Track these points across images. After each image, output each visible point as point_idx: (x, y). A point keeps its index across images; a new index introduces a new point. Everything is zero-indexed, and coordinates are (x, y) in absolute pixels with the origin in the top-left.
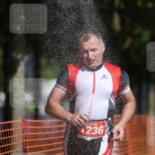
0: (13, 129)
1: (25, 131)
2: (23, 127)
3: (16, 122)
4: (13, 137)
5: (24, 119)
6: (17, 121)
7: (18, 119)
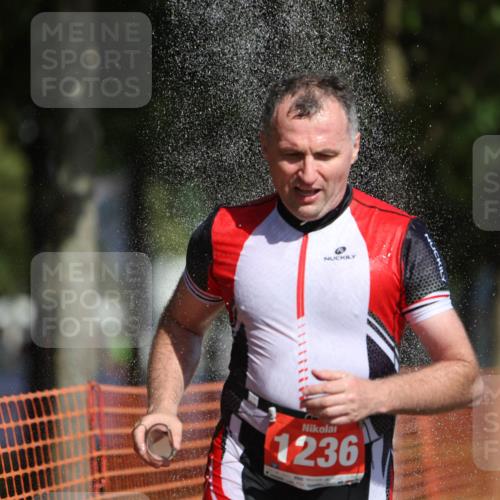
0: (60, 416)
1: (96, 422)
2: (92, 411)
3: (69, 395)
4: (61, 444)
5: (94, 383)
6: (73, 391)
7: (75, 384)
